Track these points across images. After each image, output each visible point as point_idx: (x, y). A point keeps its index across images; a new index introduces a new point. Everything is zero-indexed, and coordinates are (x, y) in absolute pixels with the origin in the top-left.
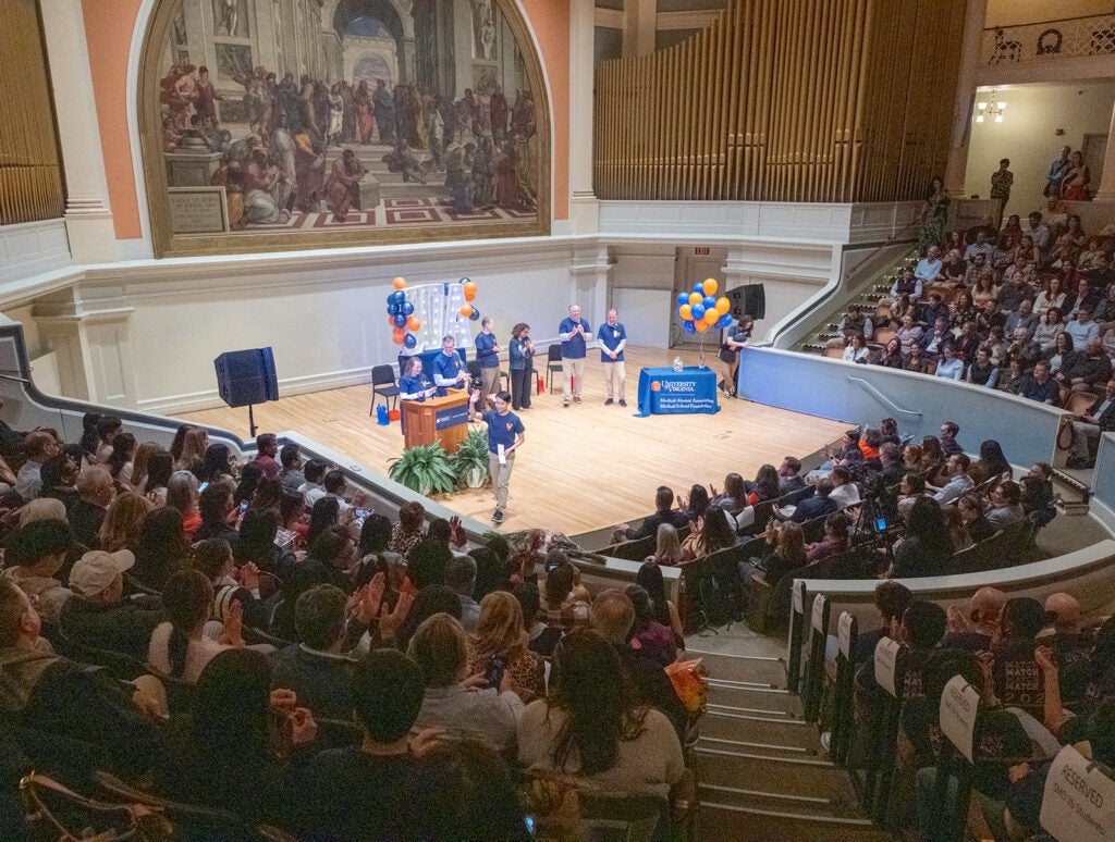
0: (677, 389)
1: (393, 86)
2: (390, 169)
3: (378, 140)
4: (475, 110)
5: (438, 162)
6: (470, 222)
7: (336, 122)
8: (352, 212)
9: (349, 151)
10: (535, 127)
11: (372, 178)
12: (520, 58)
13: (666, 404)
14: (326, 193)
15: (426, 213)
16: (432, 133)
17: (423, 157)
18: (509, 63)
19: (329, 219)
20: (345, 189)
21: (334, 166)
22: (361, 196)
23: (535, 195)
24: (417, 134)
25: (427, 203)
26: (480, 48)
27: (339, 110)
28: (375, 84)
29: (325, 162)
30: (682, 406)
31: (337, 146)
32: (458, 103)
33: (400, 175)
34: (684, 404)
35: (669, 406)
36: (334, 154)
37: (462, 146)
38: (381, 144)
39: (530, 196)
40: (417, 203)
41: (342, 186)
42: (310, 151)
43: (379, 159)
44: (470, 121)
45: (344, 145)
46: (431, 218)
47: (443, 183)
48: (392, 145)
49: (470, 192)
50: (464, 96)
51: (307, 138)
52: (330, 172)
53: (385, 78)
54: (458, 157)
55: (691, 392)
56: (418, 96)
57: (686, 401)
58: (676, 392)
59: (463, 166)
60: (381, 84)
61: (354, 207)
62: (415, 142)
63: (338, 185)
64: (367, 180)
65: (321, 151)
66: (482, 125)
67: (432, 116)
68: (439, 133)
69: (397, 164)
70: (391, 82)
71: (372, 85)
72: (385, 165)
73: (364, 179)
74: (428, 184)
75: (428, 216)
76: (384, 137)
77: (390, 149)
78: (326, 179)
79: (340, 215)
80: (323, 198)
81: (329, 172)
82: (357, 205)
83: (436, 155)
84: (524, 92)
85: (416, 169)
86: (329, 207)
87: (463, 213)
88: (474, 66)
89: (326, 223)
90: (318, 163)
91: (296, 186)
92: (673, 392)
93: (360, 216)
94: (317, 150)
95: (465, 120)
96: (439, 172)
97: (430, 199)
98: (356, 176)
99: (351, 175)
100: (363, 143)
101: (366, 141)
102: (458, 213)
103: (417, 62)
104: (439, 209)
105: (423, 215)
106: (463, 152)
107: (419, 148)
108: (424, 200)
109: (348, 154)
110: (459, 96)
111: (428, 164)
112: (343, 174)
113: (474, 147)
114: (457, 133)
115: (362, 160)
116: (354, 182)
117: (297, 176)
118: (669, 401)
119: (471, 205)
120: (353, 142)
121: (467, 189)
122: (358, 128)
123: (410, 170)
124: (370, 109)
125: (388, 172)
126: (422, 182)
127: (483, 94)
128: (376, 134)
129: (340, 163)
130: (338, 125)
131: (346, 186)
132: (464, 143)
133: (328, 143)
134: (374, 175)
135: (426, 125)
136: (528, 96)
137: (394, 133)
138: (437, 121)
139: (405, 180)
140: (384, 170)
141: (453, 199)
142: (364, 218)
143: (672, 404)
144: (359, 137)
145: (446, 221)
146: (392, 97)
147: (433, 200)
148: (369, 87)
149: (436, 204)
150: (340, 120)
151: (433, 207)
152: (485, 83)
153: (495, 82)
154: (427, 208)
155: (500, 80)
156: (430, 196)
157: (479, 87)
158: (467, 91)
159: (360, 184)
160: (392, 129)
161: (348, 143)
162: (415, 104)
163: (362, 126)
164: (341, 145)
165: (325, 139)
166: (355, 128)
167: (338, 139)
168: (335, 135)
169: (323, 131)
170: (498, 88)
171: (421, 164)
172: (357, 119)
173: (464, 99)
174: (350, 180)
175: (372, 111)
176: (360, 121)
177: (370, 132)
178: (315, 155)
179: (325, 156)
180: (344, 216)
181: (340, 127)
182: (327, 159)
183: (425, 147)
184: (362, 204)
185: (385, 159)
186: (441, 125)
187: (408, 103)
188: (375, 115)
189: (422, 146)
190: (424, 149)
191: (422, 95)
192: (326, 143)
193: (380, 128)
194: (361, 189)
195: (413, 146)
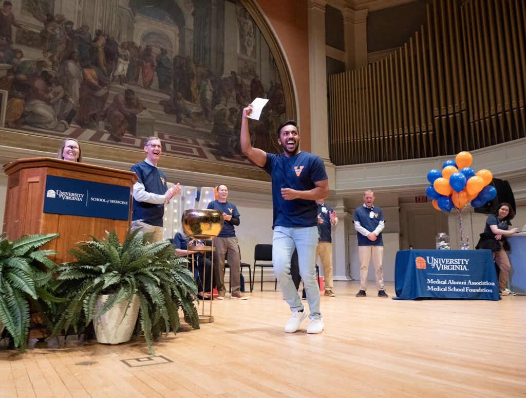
0: (447, 268)
1: (173, 56)
2: (165, 111)
3: (157, 88)
4: (239, 86)
5: (207, 115)
6: (232, 164)
7: (122, 68)
8: (127, 135)
9: (132, 91)
10: (285, 108)
11: (149, 114)
12: (273, 62)
13: (436, 286)
14: (105, 116)
15: (195, 150)
16: (203, 94)
17: (195, 109)
18: (266, 64)
19: (106, 136)
20: (124, 117)
21: (116, 98)
22: (137, 126)
24: (191, 92)
25: (196, 143)
26: (243, 49)
27: (126, 60)
28: (159, 50)
29: (108, 93)
30: (455, 290)
31: (121, 84)
32: (225, 79)
33: (173, 118)
34: (457, 286)
35: (438, 289)
36: (117, 90)
37: (228, 108)
38: (160, 92)
40: (187, 140)
41: (121, 114)
42: (96, 83)
44: (234, 93)
45: (126, 85)
46: (198, 154)
47: (210, 131)
48: (168, 94)
49: (232, 141)
50: (230, 75)
51: (94, 73)
52: (112, 102)
53: (168, 48)
54: (224, 115)
55: (464, 272)
56: (193, 66)
57: (459, 283)
58: (446, 272)
59: (227, 122)
60: (164, 52)
61: (130, 132)
62: (189, 97)
63: (117, 113)
64: (144, 115)
65: (106, 85)
66: (244, 97)
67: (203, 82)
68: (209, 95)
69: (171, 109)
70: (172, 52)
71: (156, 51)
72: (162, 108)
73: (142, 113)
74: (197, 129)
75: (196, 153)
76: (163, 87)
77: (167, 97)
78: (107, 106)
79: (116, 135)
80: (103, 120)
81: (110, 101)
82: (132, 131)
83: (206, 111)
84: (276, 83)
85: (188, 116)
86: (106, 128)
87: (227, 156)
88: (239, 59)
89: (102, 139)
90: (102, 92)
91: (79, 106)
92: (441, 271)
93: (135, 140)
94: (102, 83)
95: (231, 91)
96: (207, 122)
97: (197, 140)
98: (134, 110)
99: (129, 108)
100: (145, 88)
101: (147, 86)
102: (222, 155)
103: (194, 45)
104: (205, 150)
105: (191, 151)
106: (228, 113)
107: (191, 101)
108: (193, 140)
109: (129, 93)
110: (226, 74)
111: (199, 115)
112: (123, 106)
113: (237, 111)
114: (224, 99)
116: (131, 114)
117: (80, 99)
118: (439, 282)
119: (233, 152)
120: (135, 85)
121: (230, 139)
122: (141, 76)
123: (183, 116)
124: (153, 66)
125: (164, 113)
126: (193, 127)
127: (245, 78)
129: (122, 97)
130: (123, 70)
131: (125, 115)
132: (229, 107)
133: (113, 80)
134: (149, 112)
135: (199, 87)
136: (280, 86)
137: (172, 86)
138: (208, 87)
139: (178, 122)
140: (160, 111)
141: (218, 144)
142: (138, 142)
143: (442, 286)
144: (140, 81)
145: (211, 158)
146: (172, 62)
147: (201, 141)
148: (153, 50)
149: (204, 145)
150: (126, 67)
151: (200, 147)
152: (247, 71)
153: (255, 72)
154: (195, 146)
155: (258, 72)
156: (199, 138)
157: (242, 73)
158: (232, 72)
159: (137, 116)
160: (170, 84)
161: (130, 84)
162: (190, 71)
163: (145, 76)
164: (124, 84)
165: (111, 77)
166: (138, 76)
167: (122, 80)
168: (120, 76)
169: (110, 71)
170: (256, 77)
171: (192, 113)
172: (141, 70)
173: (230, 77)
174: (129, 111)
175: (154, 67)
176: (143, 72)
177: (151, 81)
178: (100, 86)
179: (109, 89)
180: (120, 138)
181: (125, 72)
182: (110, 92)
183: (196, 102)
184: (137, 131)
185: (161, 103)
186: (211, 90)
187: (185, 69)
188: (156, 71)
189: (194, 101)
190: (196, 103)
191: (197, 66)
192: (111, 80)
193: (159, 80)
194: (138, 120)
195: (187, 99)
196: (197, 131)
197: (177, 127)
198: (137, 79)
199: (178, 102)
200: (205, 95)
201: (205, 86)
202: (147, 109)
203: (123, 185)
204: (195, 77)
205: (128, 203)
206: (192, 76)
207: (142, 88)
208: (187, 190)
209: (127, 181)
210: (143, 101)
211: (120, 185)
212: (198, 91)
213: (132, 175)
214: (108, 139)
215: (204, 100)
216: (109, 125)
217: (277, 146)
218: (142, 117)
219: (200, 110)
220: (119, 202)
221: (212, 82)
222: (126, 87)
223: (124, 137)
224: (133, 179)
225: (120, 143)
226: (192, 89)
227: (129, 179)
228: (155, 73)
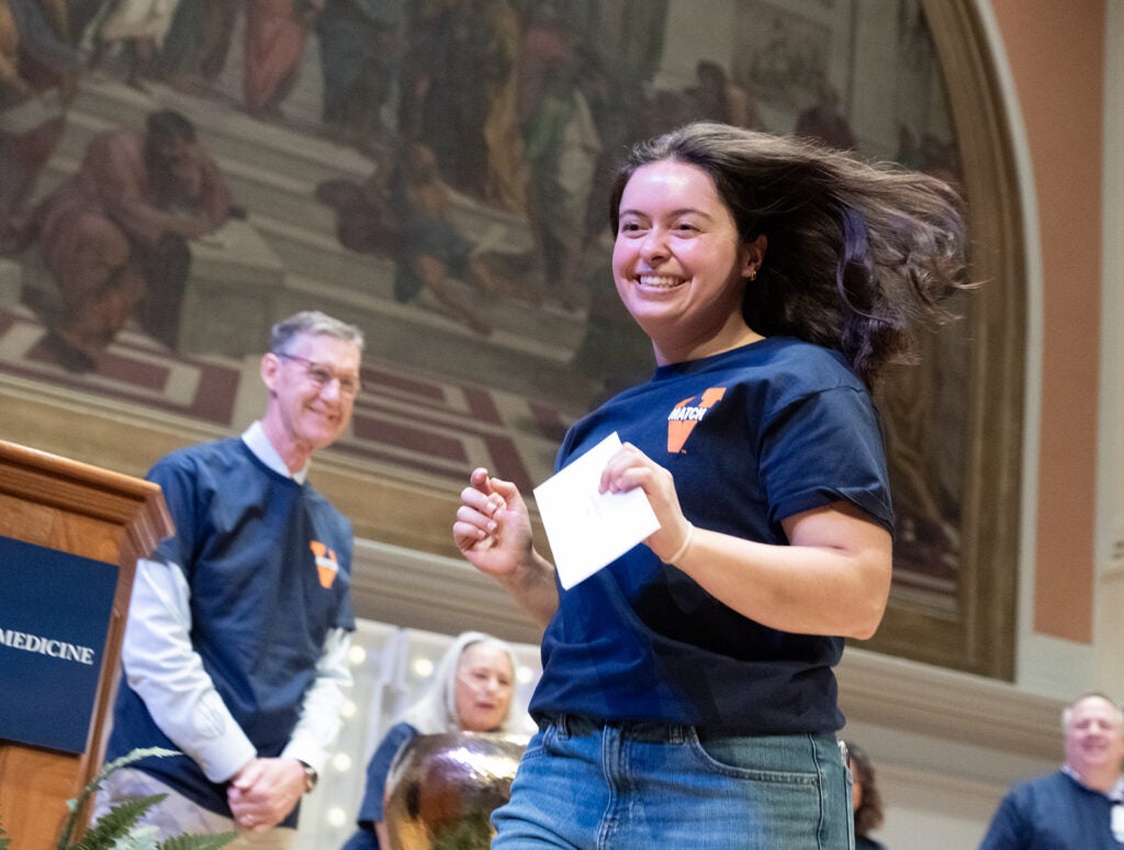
2: (344, 235)
3: (314, 117)
5: (554, 272)
8: (133, 344)
9: (181, 122)
11: (258, 243)
14: (28, 237)
15: (473, 446)
16: (546, 164)
21: (97, 152)
22: (191, 299)
23: (953, 513)
24: (484, 147)
25: (483, 409)
29: (58, 126)
31: (132, 83)
33: (382, 271)
38: (322, 135)
39: (932, 511)
40: (436, 394)
41: (113, 234)
42: (7, 67)
43: (305, 187)
45: (160, 90)
47: (565, 356)
48: (364, 150)
51: (3, 16)
52: (75, 166)
61: (151, 328)
62: (470, 169)
63: (96, 224)
65: (56, 81)
67: (553, 105)
68: (575, 173)
72: (326, 216)
73: (220, 236)
74: (498, 338)
76: (343, 114)
77: (353, 164)
78: (44, 186)
79: (73, 339)
80: (16, 253)
81: (66, 162)
82: (162, 322)
83: (551, 248)
84: (928, 139)
86: (30, 297)
93: (167, 369)
94: (36, 72)
96: (552, 309)
99: (161, 205)
100: (251, 112)
101: (264, 104)
105: (458, 453)
107: (480, 195)
108: (470, 395)
109: (166, 130)
110: (673, 77)
111: (513, 267)
112: (131, 193)
115: (226, 164)
120: (204, 92)
122: (236, 52)
123: (431, 268)
124: (302, 6)
125: (333, 244)
126: (475, 326)
128: (308, 94)
129: (128, 149)
130: (152, 14)
131: (131, 238)
133: (96, 59)
134: (265, 234)
135: (526, 130)
137: (388, 116)
138: (572, 133)
139: (401, 298)
140: (318, 230)
142: (183, 382)
144: (231, 78)
147: (512, 405)
149: (525, 426)
150: (167, 3)
151: (509, 432)
152: (782, 66)
153: (821, 75)
154: (482, 426)
155: (836, 76)
156: (506, 388)
157: (755, 75)
158: (707, 70)
159: (197, 249)
160: (382, 99)
161: (178, 89)
162: (493, 46)
163: (257, 50)
164: (147, 85)
165: (87, 44)
166: (222, 49)
167: (140, 61)
168: (131, 44)
169: (80, 16)
170: (827, 96)
171: (482, 258)
172: (241, 22)
173: (690, 92)
174: (152, 219)
175: (309, 16)
176: (252, 32)
177: (286, 83)
178: (22, 86)
179: (66, 101)
180: (92, 351)
181: (160, 28)
182: (74, 117)
183: (509, 201)
184: (188, 324)
185: (328, 193)
186: (586, 149)
187: (462, 33)
188: (320, 31)
189: (496, 194)
190: (503, 207)
191: (527, 22)
192: (82, 58)
193: (330, 79)
194: (196, 270)
195: (461, 184)
196: (499, 351)
197: (397, 320)
198: (213, 64)
199: (411, 194)
200: (555, 170)
201: (559, 124)
202: (253, 218)
203: (78, 551)
204: (514, 79)
205: (97, 658)
206: (502, 68)
207: (239, 108)
208: (416, 651)
209: (104, 529)
210: (235, 177)
211: (64, 547)
212: (519, 145)
213: (138, 497)
214: (33, 354)
215: (545, 194)
216: (48, 286)
217: (912, 462)
218: (214, 254)
219: (522, 243)
220: (44, 646)
221: (597, 109)
222: (154, 97)
223: (113, 350)
224: (141, 523)
225: (91, 378)
226: (492, 134)
227: (118, 523)
228: (313, 42)
